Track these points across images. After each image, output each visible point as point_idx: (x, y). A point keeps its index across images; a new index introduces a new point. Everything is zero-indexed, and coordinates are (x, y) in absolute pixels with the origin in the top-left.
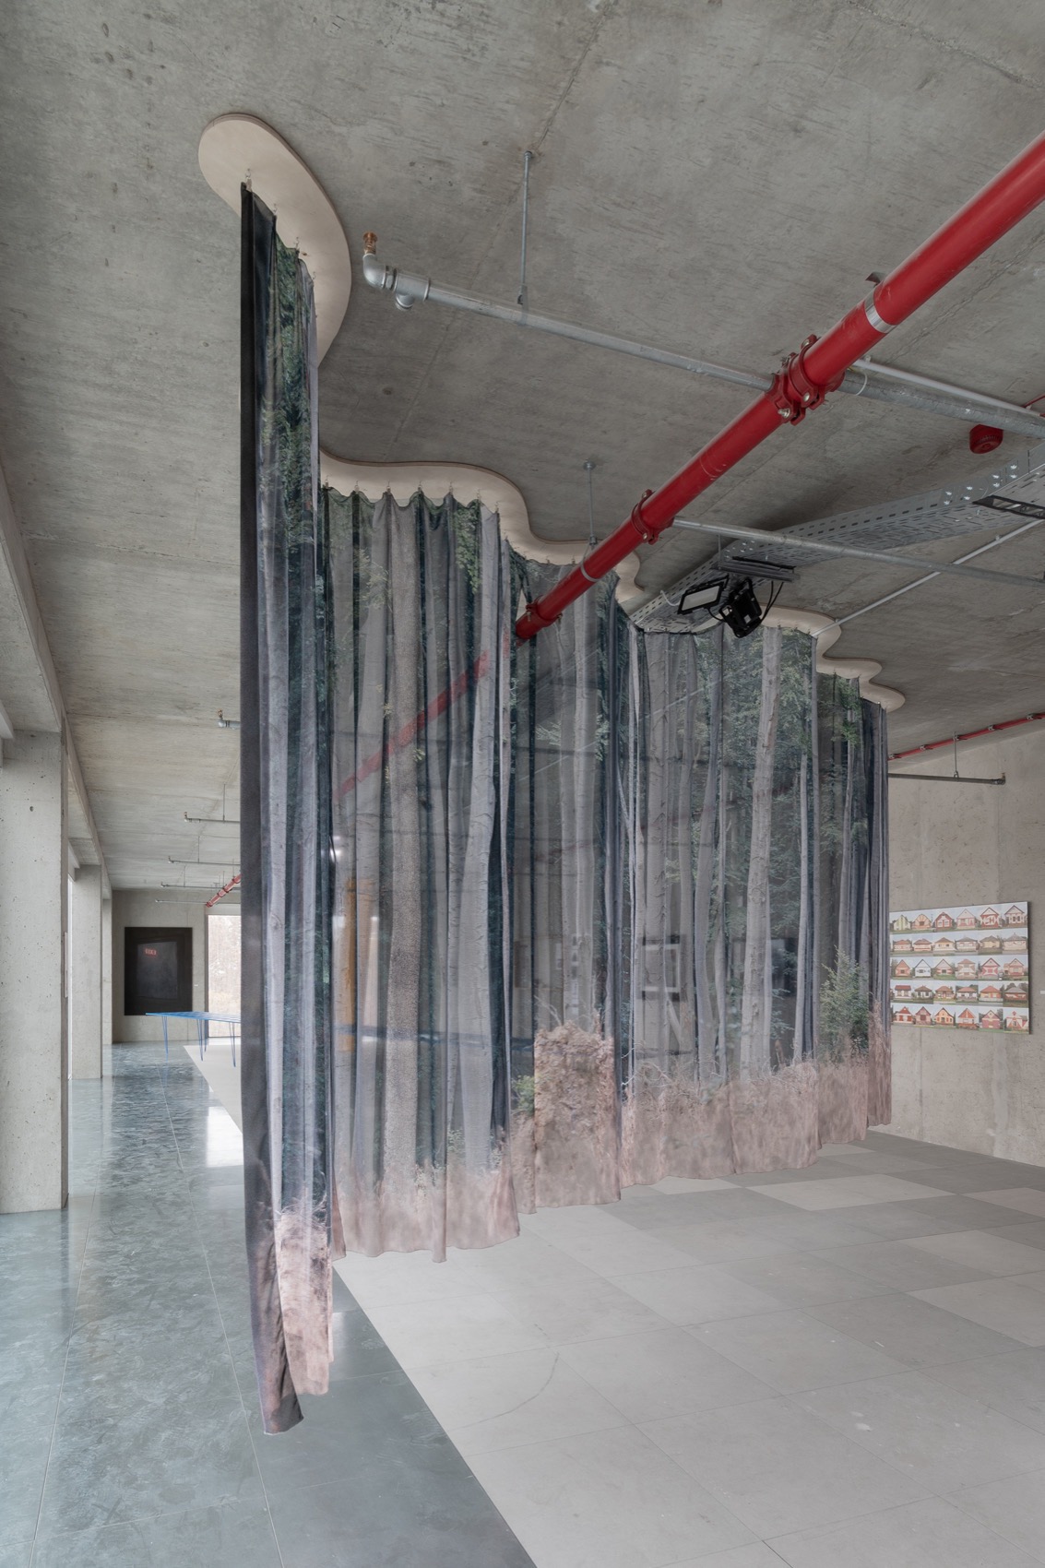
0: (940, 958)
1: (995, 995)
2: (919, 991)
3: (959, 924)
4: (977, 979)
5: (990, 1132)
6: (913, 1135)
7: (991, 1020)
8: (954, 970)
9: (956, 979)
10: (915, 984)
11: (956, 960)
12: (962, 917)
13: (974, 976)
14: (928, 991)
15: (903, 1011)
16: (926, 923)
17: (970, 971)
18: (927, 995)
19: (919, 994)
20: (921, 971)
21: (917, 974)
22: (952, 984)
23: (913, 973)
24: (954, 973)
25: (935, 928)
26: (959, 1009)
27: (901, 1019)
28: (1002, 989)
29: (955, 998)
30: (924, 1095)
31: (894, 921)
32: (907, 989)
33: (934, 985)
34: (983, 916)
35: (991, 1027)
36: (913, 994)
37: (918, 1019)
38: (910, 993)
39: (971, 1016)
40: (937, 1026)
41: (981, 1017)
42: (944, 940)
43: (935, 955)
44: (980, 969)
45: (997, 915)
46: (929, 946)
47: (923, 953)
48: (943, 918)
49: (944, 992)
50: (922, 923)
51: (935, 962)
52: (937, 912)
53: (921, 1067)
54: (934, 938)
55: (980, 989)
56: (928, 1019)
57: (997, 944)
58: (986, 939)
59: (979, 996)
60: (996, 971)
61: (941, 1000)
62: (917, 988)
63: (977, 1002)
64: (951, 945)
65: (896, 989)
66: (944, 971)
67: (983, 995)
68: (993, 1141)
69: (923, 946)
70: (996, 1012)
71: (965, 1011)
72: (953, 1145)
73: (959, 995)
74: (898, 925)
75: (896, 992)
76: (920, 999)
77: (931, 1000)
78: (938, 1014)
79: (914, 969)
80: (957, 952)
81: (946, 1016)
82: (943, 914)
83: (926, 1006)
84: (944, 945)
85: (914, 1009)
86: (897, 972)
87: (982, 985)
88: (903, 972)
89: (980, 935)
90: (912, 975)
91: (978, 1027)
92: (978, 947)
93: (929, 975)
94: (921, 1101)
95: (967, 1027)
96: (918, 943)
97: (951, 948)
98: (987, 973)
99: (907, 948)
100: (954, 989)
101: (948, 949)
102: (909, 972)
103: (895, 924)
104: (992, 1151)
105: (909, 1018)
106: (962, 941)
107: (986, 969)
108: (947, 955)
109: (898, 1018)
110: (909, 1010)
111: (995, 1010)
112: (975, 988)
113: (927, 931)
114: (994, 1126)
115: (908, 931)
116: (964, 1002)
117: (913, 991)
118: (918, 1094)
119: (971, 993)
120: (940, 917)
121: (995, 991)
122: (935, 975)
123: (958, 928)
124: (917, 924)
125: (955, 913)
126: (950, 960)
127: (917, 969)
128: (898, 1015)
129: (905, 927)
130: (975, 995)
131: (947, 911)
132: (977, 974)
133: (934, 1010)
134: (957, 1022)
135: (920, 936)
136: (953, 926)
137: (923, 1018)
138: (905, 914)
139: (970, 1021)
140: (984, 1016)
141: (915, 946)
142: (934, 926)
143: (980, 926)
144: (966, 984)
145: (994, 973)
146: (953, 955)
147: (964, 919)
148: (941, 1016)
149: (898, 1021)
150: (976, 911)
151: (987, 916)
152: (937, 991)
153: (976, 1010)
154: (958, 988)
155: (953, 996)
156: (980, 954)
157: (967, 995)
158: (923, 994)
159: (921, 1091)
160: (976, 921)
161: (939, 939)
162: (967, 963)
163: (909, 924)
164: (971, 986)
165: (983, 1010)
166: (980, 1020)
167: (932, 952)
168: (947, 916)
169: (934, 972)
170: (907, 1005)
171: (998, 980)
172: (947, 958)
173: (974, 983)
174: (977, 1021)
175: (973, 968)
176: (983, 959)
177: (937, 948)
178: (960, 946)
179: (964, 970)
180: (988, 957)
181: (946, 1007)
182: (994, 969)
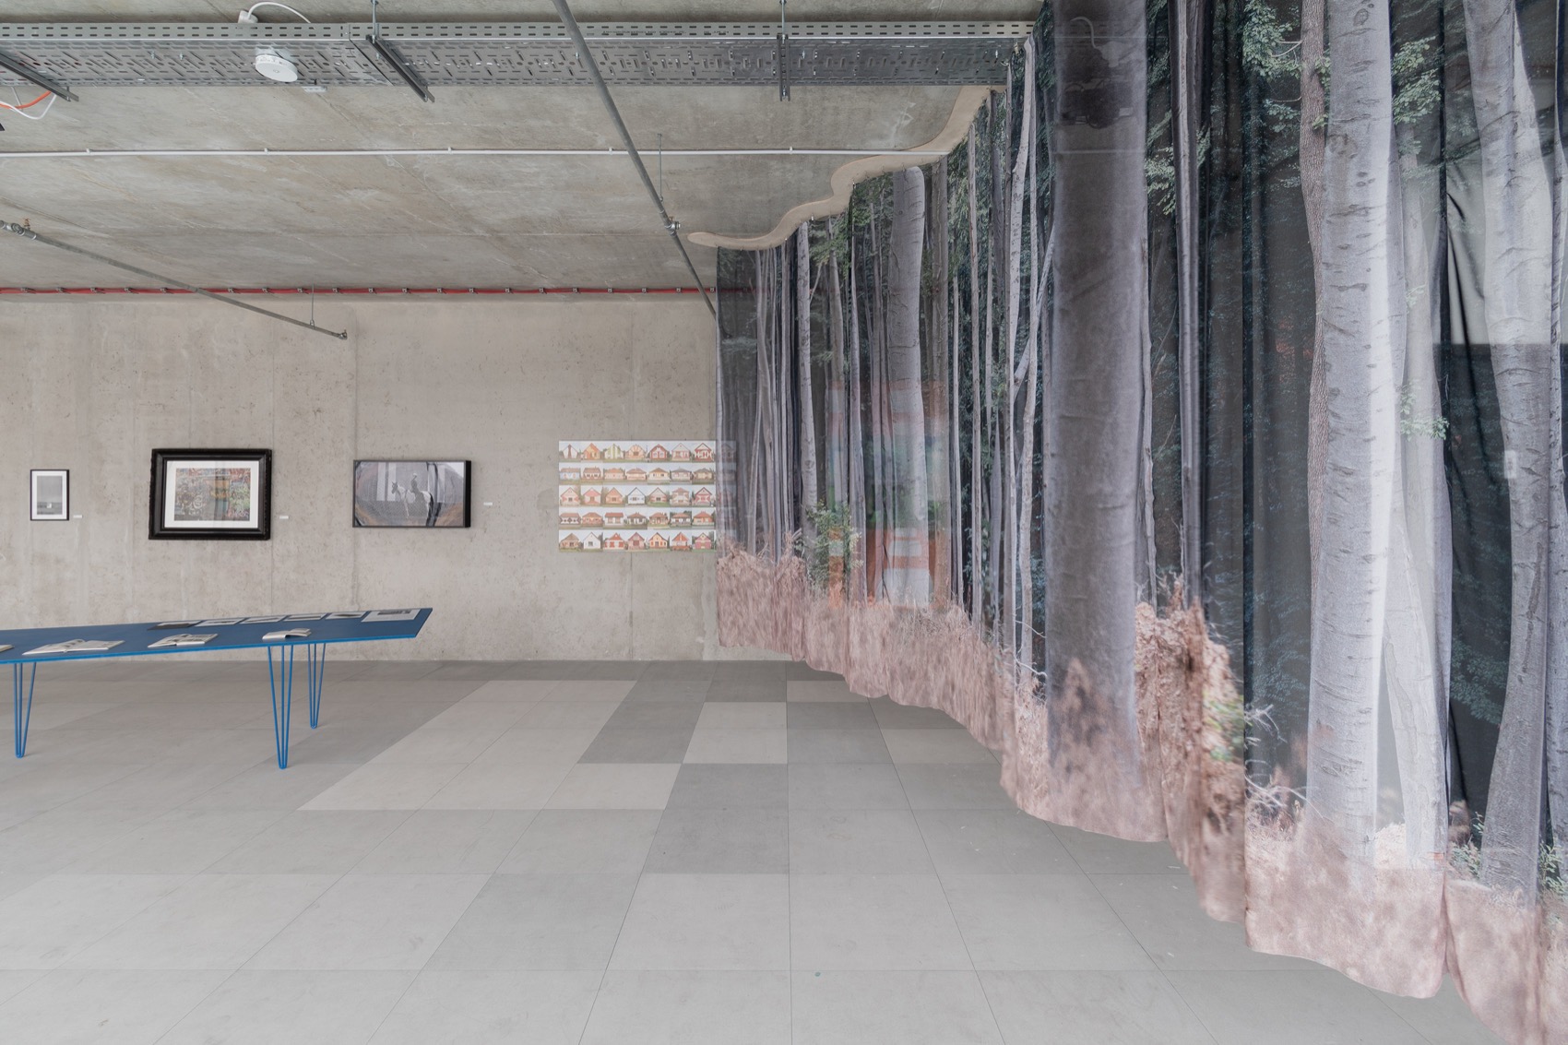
0: (655, 487)
1: (707, 520)
2: (632, 517)
3: (674, 456)
4: (690, 506)
5: (700, 640)
6: (623, 656)
7: (703, 542)
8: (668, 498)
9: (671, 506)
10: (628, 511)
11: (671, 489)
12: (678, 450)
13: (688, 503)
14: (641, 518)
15: (614, 538)
16: (641, 453)
17: (684, 499)
18: (641, 521)
19: (632, 521)
20: (635, 499)
21: (630, 502)
22: (667, 511)
23: (626, 500)
24: (668, 501)
25: (649, 458)
26: (673, 534)
27: (612, 545)
28: (713, 515)
29: (669, 523)
30: (634, 615)
31: (605, 450)
32: (619, 516)
33: (648, 512)
34: (697, 451)
35: (703, 547)
36: (625, 521)
37: (631, 544)
38: (622, 520)
39: (684, 539)
40: (651, 550)
41: (694, 539)
42: (658, 470)
43: (649, 484)
44: (694, 497)
45: (710, 450)
46: (644, 475)
47: (637, 481)
48: (659, 449)
49: (659, 518)
50: (636, 454)
51: (649, 490)
52: (653, 444)
53: (632, 589)
54: (649, 468)
55: (693, 515)
56: (641, 544)
57: (710, 476)
58: (699, 471)
59: (693, 521)
60: (709, 499)
61: (655, 525)
62: (630, 514)
63: (691, 526)
64: (666, 475)
65: (606, 516)
66: (658, 499)
67: (696, 520)
68: (702, 647)
69: (637, 475)
70: (707, 534)
71: (678, 535)
72: (665, 658)
73: (674, 520)
74: (609, 453)
75: (606, 520)
76: (633, 525)
77: (645, 526)
78: (652, 539)
79: (627, 497)
80: (672, 481)
81: (660, 540)
82: (659, 446)
83: (639, 532)
84: (659, 475)
85: (626, 535)
86: (607, 499)
87: (695, 512)
88: (614, 499)
89: (694, 467)
90: (625, 502)
91: (691, 549)
92: (692, 478)
93: (643, 502)
94: (631, 623)
95: (681, 549)
96: (632, 472)
97: (666, 477)
98: (700, 500)
99: (620, 476)
100: (668, 516)
101: (662, 478)
102: (621, 500)
103: (606, 453)
104: (702, 656)
105: (621, 545)
106: (677, 472)
107: (700, 497)
108: (662, 484)
109: (608, 545)
110: (621, 536)
111: (707, 532)
112: (689, 514)
113: (642, 461)
114: (703, 634)
115: (620, 460)
116: (678, 527)
117: (625, 517)
118: (628, 615)
119: (685, 519)
120: (655, 448)
121: (707, 516)
122: (649, 503)
123: (673, 459)
124: (631, 453)
125: (670, 446)
126: (664, 489)
127: (629, 497)
128: (608, 542)
129: (617, 456)
130: (688, 520)
131: (662, 443)
132: (690, 501)
133: (647, 535)
134: (671, 544)
135: (634, 466)
136: (668, 458)
137: (636, 543)
138: (617, 443)
139: (684, 544)
140: (696, 538)
141: (628, 475)
142: (649, 456)
143: (694, 459)
144: (680, 511)
145: (707, 501)
146: (667, 484)
147: (679, 452)
148: (655, 540)
149: (608, 548)
150: (691, 446)
151: (701, 450)
152: (651, 518)
153: (689, 534)
154: (672, 515)
155: (667, 522)
156: (693, 484)
157: (681, 520)
158: (637, 521)
159: (631, 613)
160: (690, 454)
161: (654, 469)
162: (681, 492)
163: (622, 455)
164: (685, 512)
165: (696, 533)
166: (693, 542)
167: (646, 481)
168: (662, 448)
169: (648, 501)
170: (619, 532)
171: (710, 506)
172: (661, 487)
173: (688, 509)
174: (690, 543)
175: (687, 496)
176: (696, 489)
177: (651, 477)
178: (675, 477)
179: (678, 498)
180: (701, 487)
181: (659, 532)
182: (706, 497)
